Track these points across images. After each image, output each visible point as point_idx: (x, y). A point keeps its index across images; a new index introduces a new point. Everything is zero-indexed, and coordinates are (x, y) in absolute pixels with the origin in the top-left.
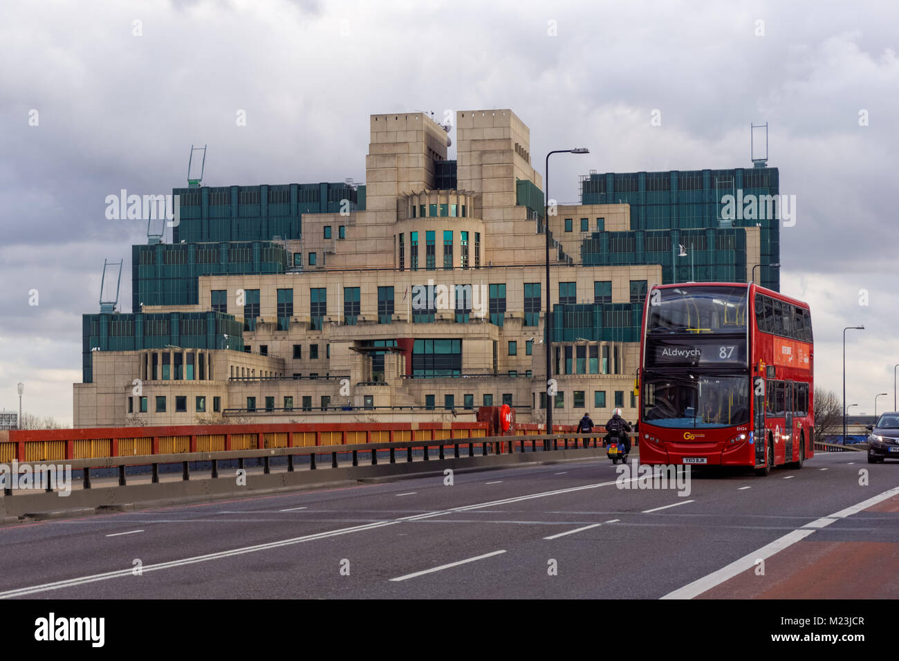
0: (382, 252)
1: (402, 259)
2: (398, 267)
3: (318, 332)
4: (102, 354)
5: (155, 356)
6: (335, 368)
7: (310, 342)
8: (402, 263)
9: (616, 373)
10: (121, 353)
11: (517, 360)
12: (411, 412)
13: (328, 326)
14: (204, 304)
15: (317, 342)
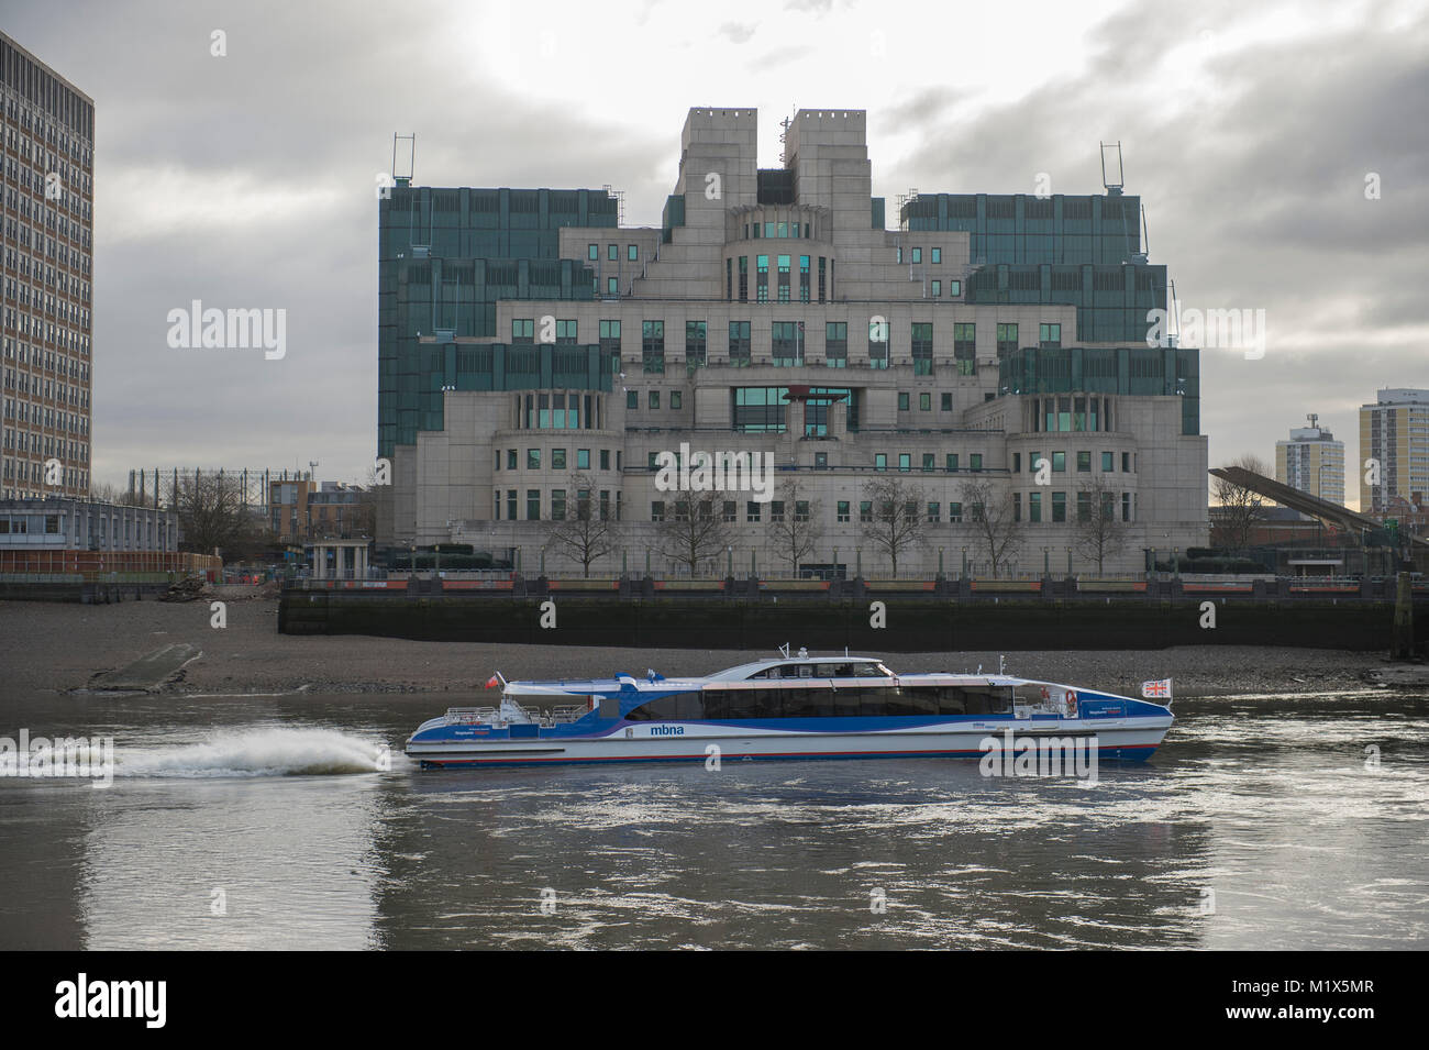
0: (705, 279)
1: (730, 290)
2: (725, 297)
3: (659, 375)
4: (457, 393)
5: (529, 399)
6: (705, 421)
7: (649, 388)
8: (730, 295)
9: (1107, 429)
10: (482, 394)
11: (910, 416)
12: (853, 473)
13: (673, 369)
14: (503, 336)
15: (659, 388)
